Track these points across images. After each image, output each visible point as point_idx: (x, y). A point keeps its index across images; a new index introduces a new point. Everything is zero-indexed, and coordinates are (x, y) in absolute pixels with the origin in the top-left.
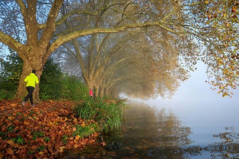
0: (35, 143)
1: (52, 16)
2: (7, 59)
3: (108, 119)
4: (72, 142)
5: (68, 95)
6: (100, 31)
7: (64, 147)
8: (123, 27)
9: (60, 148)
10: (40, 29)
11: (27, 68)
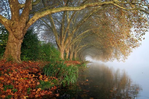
0: (5, 93)
3: (66, 77)
4: (34, 93)
5: (44, 57)
6: (66, 9)
7: (27, 96)
8: (85, 6)
9: (24, 97)
10: (21, 8)
11: (11, 37)
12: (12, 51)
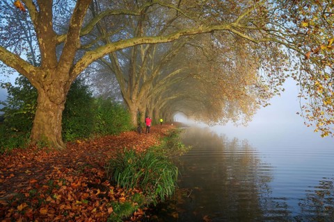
1: (74, 26)
2: (16, 83)
3: (157, 186)
6: (144, 41)
8: (178, 35)
10: (59, 43)
11: (44, 100)
12: (47, 127)
